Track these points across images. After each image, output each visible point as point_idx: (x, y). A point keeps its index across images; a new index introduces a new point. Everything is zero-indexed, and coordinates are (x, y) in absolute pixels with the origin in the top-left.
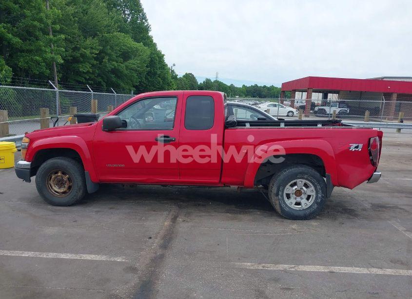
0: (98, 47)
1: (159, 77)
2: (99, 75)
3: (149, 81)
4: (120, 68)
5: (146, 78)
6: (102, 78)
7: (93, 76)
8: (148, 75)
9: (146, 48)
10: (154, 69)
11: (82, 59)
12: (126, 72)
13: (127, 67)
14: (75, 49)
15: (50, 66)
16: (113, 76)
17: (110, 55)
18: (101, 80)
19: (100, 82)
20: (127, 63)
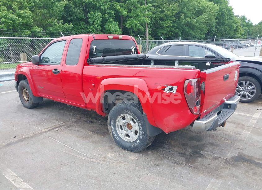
0: (177, 9)
1: (226, 26)
2: (177, 28)
3: (218, 29)
4: (192, 22)
5: (216, 27)
6: (179, 30)
7: (172, 29)
8: (218, 25)
9: (215, 5)
10: (223, 20)
11: (165, 18)
12: (196, 24)
13: (197, 21)
14: (162, 12)
15: (143, 24)
16: (186, 27)
17: (185, 14)
18: (178, 31)
19: (178, 33)
20: (198, 18)
